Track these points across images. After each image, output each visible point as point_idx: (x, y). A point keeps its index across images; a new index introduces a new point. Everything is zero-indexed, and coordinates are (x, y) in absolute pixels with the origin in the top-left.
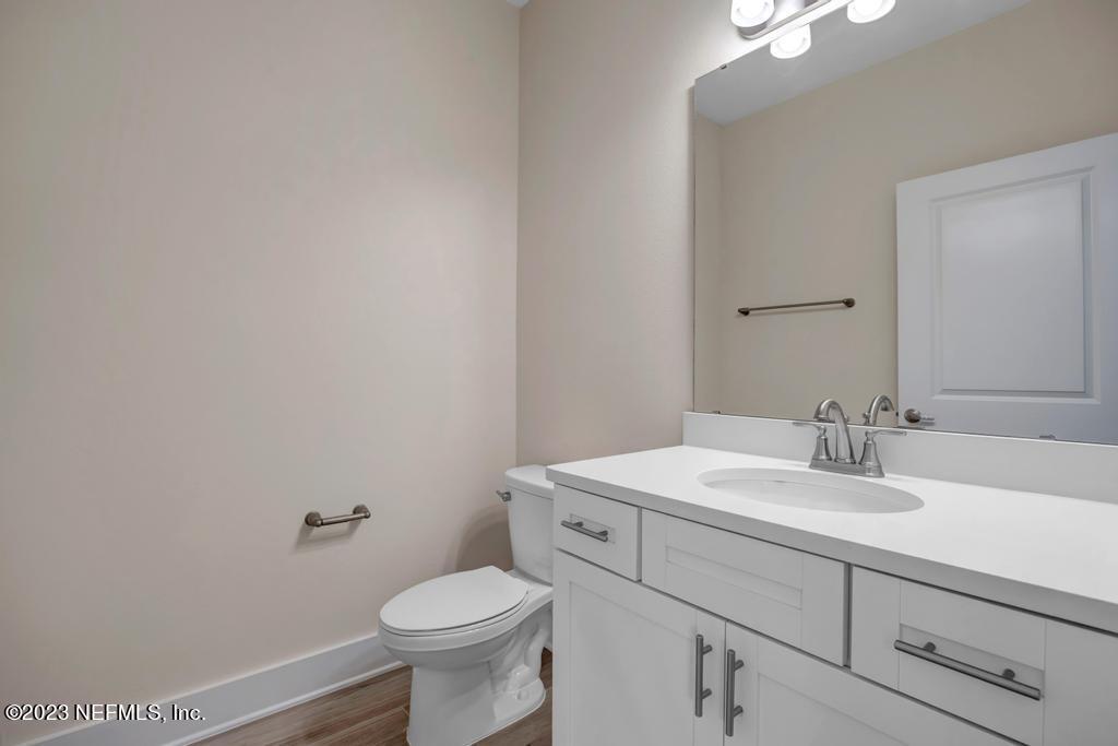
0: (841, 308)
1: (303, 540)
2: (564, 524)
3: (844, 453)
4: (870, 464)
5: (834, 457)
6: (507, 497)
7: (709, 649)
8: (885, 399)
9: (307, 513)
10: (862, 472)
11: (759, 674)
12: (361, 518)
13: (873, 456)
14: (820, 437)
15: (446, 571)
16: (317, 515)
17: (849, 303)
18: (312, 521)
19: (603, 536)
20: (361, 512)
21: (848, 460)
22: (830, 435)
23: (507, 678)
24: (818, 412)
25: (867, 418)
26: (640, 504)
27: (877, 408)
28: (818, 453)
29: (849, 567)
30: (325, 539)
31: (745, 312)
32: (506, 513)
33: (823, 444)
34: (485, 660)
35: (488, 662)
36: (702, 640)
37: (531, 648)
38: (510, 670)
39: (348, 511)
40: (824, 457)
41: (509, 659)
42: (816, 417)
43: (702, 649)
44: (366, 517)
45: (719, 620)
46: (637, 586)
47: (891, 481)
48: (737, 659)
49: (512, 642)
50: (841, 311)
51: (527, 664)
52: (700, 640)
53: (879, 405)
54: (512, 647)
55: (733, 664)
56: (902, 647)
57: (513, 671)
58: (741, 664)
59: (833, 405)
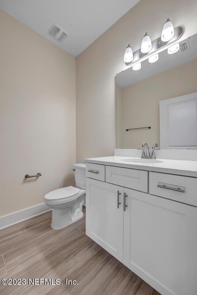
0: (148, 129)
1: (25, 181)
2: (88, 171)
3: (148, 155)
4: (153, 156)
5: (146, 156)
6: (74, 170)
7: (120, 194)
8: (156, 144)
9: (26, 175)
10: (152, 158)
11: (131, 197)
12: (39, 176)
13: (154, 155)
14: (143, 152)
15: (60, 188)
16: (28, 175)
17: (150, 128)
18: (27, 177)
19: (97, 173)
20: (39, 175)
21: (149, 156)
22: (145, 151)
23: (75, 212)
24: (143, 145)
25: (153, 148)
26: (105, 165)
27: (155, 146)
28: (143, 155)
29: (148, 171)
30: (30, 181)
31: (127, 130)
32: (74, 175)
33: (144, 153)
34: (70, 206)
35: (70, 207)
36: (119, 191)
37: (80, 204)
38: (75, 210)
39: (36, 174)
40: (144, 156)
41: (75, 207)
42: (142, 146)
43: (119, 194)
44: (40, 175)
45: (122, 187)
46: (105, 183)
47: (157, 159)
48: (126, 195)
49: (76, 203)
50: (148, 130)
51: (79, 208)
52: (118, 192)
53: (155, 145)
54: (76, 204)
55: (125, 196)
56: (159, 186)
57: (76, 210)
58: (127, 196)
59: (146, 144)
